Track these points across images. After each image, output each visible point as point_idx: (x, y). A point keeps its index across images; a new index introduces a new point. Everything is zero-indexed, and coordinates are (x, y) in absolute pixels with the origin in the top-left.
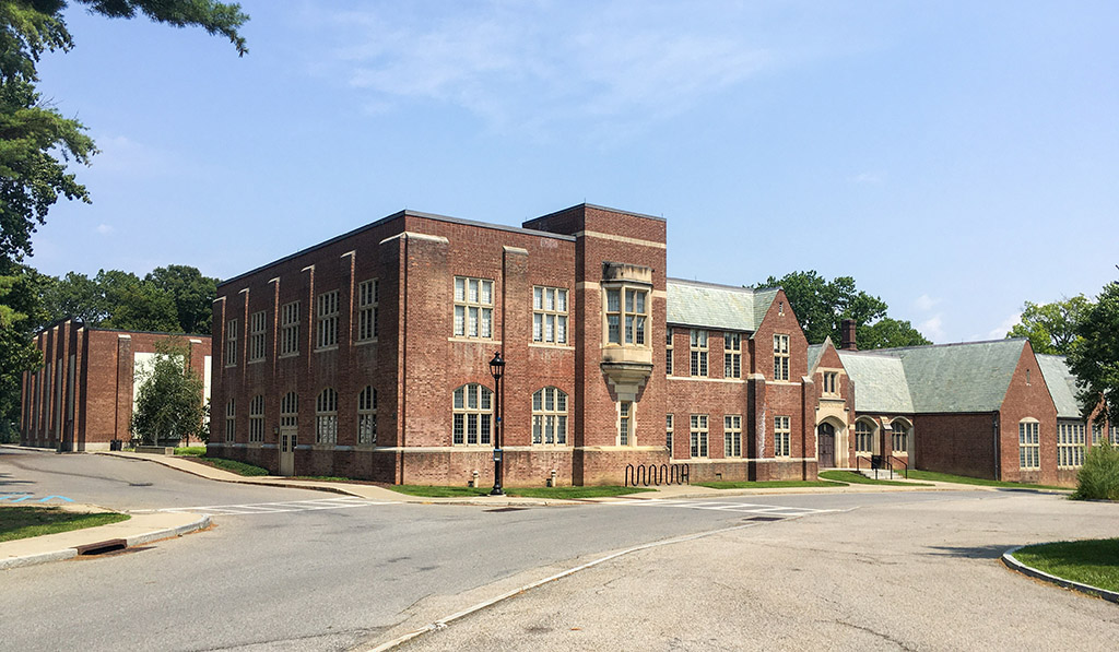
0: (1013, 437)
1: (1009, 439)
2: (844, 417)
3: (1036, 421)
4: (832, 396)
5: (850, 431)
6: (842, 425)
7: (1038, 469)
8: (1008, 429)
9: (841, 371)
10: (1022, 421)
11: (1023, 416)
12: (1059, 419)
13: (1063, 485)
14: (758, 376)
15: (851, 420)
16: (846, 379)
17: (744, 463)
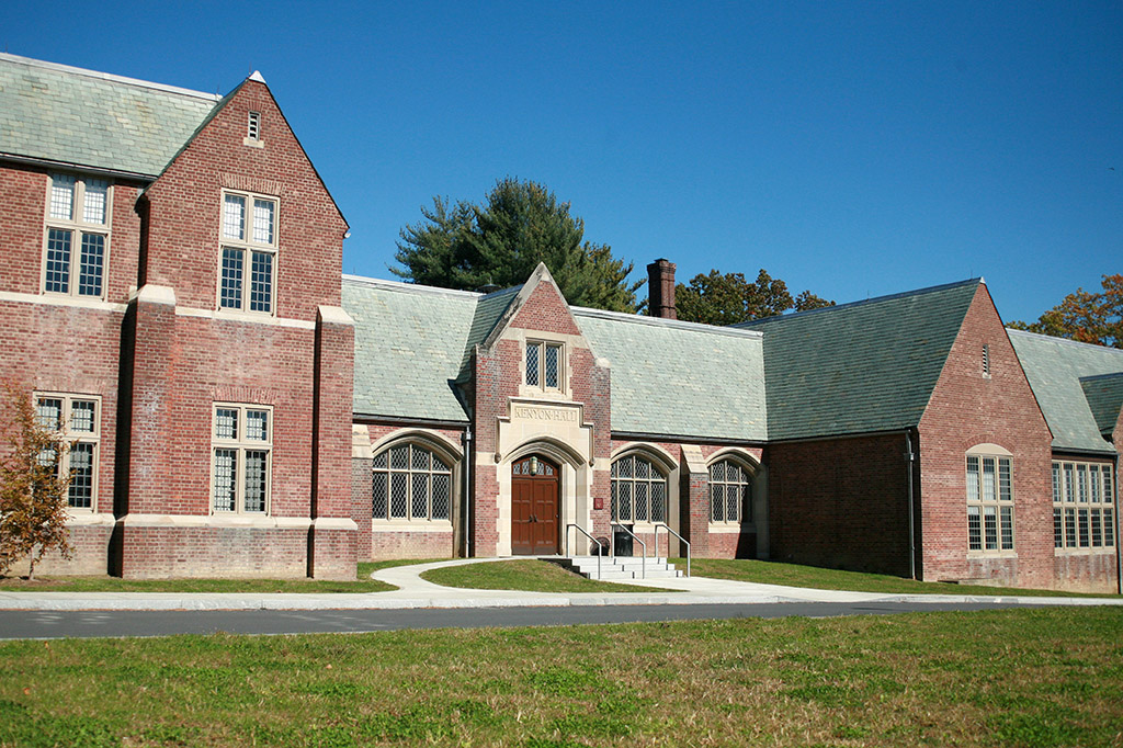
0: (953, 484)
1: (940, 488)
2: (580, 442)
3: (1005, 452)
4: (552, 394)
5: (597, 474)
6: (577, 460)
7: (1011, 554)
8: (940, 466)
9: (570, 341)
10: (973, 451)
11: (975, 441)
12: (1057, 453)
13: (1067, 587)
14: (156, 293)
15: (598, 448)
16: (586, 361)
17: (100, 527)
